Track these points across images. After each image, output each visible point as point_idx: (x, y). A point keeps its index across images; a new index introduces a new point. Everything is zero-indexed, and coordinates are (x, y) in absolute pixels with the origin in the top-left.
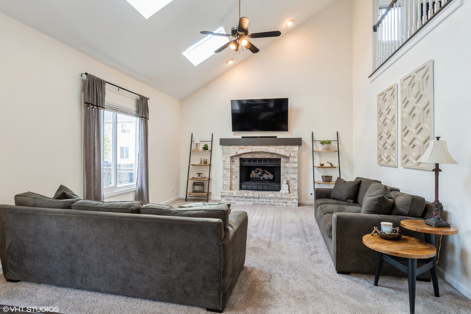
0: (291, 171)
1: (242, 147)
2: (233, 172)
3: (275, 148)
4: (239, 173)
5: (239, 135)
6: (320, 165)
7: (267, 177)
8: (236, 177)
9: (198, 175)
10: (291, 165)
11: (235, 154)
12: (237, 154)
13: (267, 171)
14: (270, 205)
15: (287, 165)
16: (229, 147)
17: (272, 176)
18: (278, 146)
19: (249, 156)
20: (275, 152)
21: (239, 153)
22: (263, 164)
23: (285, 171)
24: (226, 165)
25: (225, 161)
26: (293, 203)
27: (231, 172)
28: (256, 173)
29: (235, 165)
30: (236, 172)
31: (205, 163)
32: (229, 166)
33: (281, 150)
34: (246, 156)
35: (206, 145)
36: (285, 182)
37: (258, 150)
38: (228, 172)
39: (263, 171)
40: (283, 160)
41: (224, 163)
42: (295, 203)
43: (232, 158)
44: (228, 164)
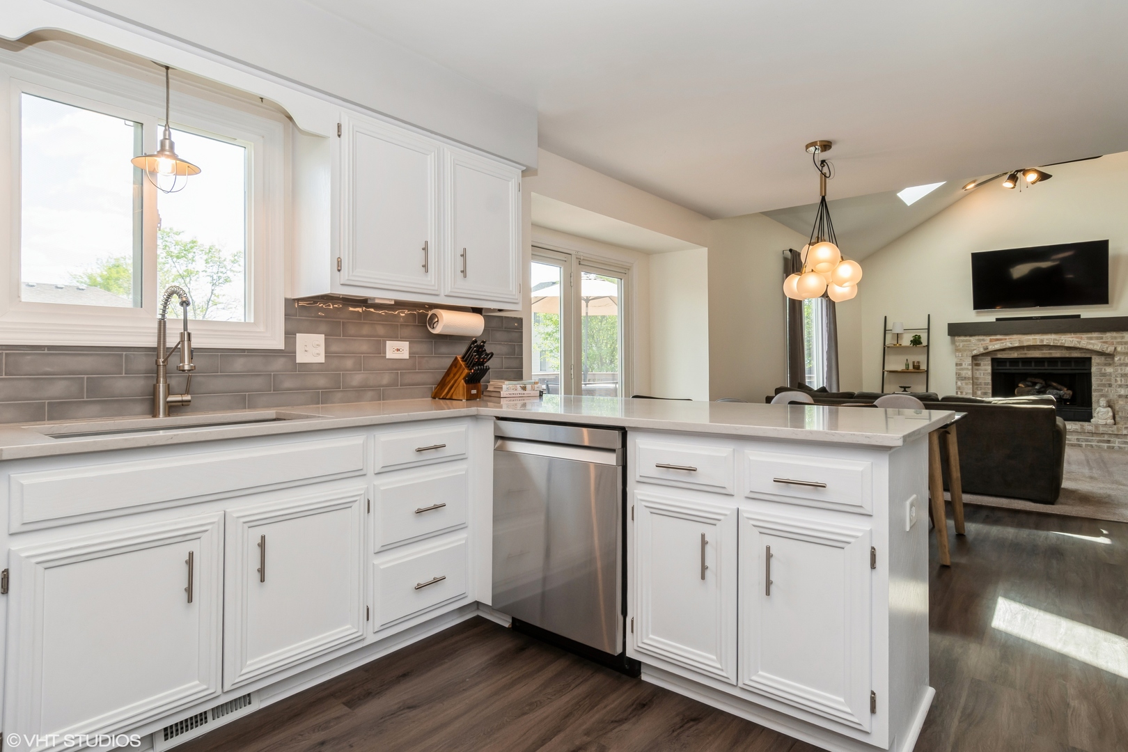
0: (1119, 381)
1: (999, 337)
2: (978, 385)
3: (1077, 337)
4: (990, 387)
5: (989, 317)
7: (1057, 394)
9: (903, 389)
10: (1119, 371)
11: (982, 350)
12: (987, 351)
13: (1055, 382)
15: (1109, 370)
16: (968, 338)
17: (1070, 392)
18: (1084, 334)
19: (1015, 355)
20: (1078, 346)
21: (991, 348)
22: (1046, 368)
23: (1103, 382)
24: (961, 372)
25: (961, 365)
26: (1126, 443)
27: (973, 384)
28: (1029, 386)
29: (982, 372)
30: (983, 384)
31: (917, 367)
32: (970, 373)
33: (1093, 341)
34: (1005, 354)
35: (916, 335)
36: (1103, 402)
37: (1036, 342)
38: (967, 384)
39: (1046, 383)
40: (1096, 360)
41: (959, 367)
43: (975, 357)
44: (967, 369)
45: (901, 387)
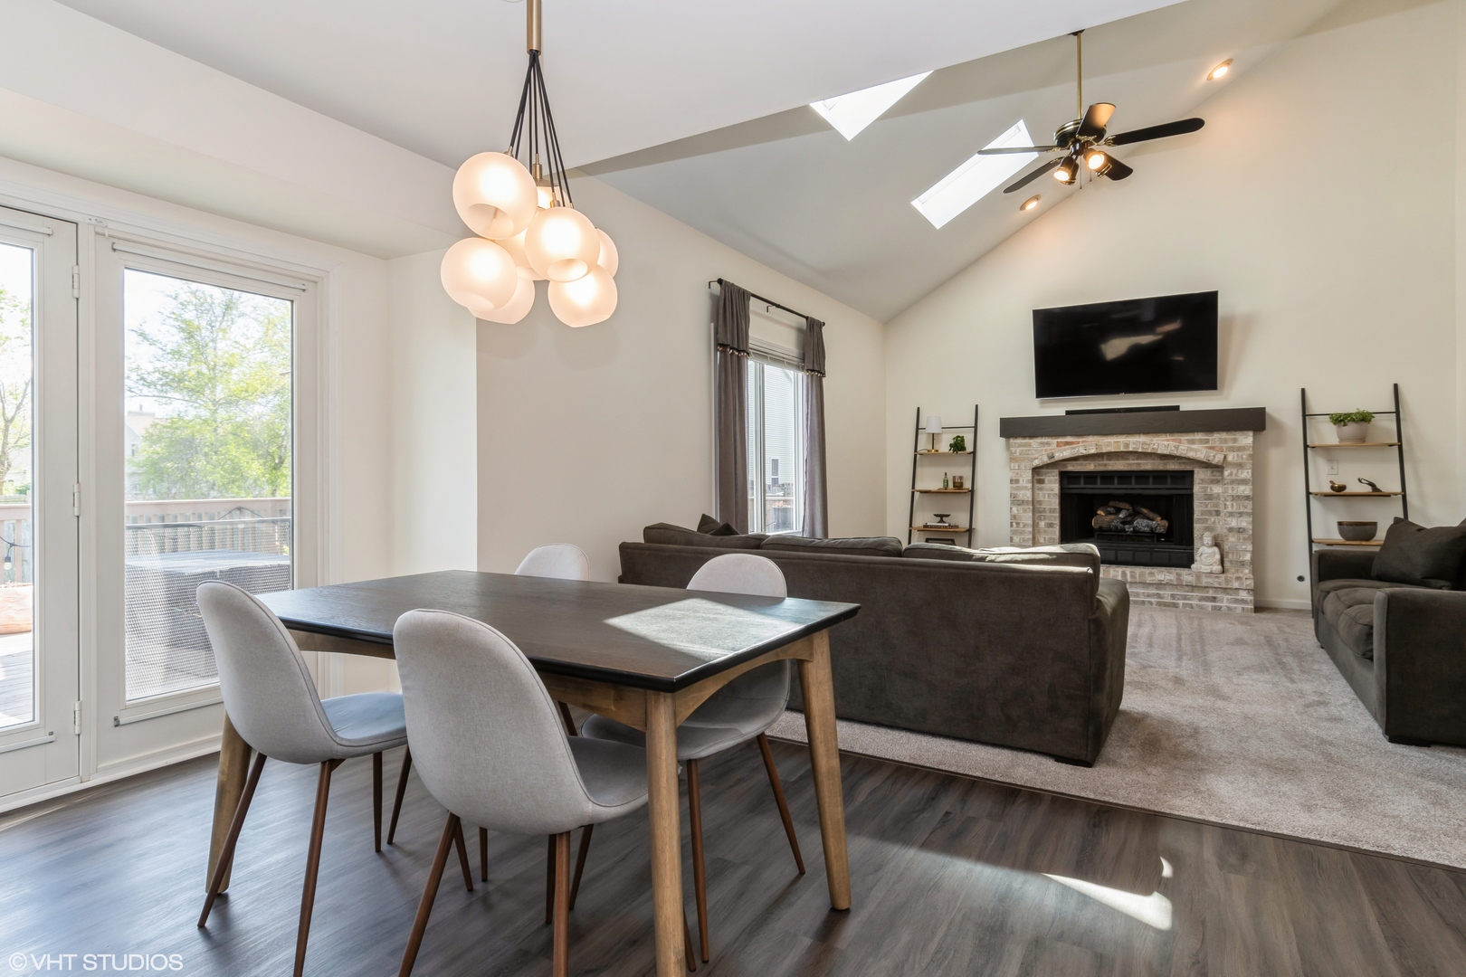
0: (1230, 507)
1: (1069, 439)
2: (1040, 512)
3: (1174, 440)
4: (1057, 515)
5: (1057, 408)
6: (1332, 488)
7: (1147, 526)
8: (1050, 525)
9: (939, 518)
10: (1230, 491)
11: (1046, 460)
12: (1053, 460)
13: (1147, 507)
14: (1159, 604)
15: (1217, 489)
16: (1027, 441)
17: (1165, 523)
18: (1184, 434)
19: (1091, 467)
20: (1175, 453)
21: (1059, 456)
22: (1134, 487)
23: (1209, 508)
24: (1018, 493)
25: (1017, 481)
26: (1237, 601)
27: (1034, 511)
28: (1111, 514)
29: (1046, 492)
30: (1048, 511)
31: (958, 485)
32: (1029, 494)
33: (1194, 446)
34: (1079, 465)
35: (958, 437)
36: (1208, 539)
37: (1119, 447)
38: (1025, 511)
39: (1134, 510)
40: (1199, 475)
41: (1014, 485)
42: (1243, 601)
43: (1036, 470)
44: (1026, 488)
45: (936, 515)
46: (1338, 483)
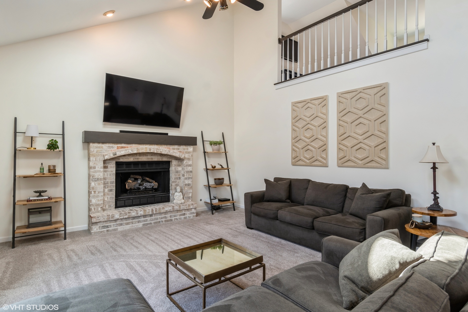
0: (186, 175)
1: (123, 145)
2: (107, 184)
3: (168, 148)
4: (114, 184)
5: (115, 128)
6: (212, 167)
7: (150, 186)
8: (111, 190)
9: (38, 194)
10: (186, 170)
11: (112, 156)
12: (116, 156)
14: (166, 221)
15: (180, 169)
16: (100, 145)
17: (157, 184)
18: (171, 146)
20: (169, 154)
21: (119, 154)
23: (177, 176)
24: (94, 174)
25: (93, 168)
26: (191, 213)
27: (104, 183)
28: (134, 181)
29: (109, 173)
30: (109, 183)
31: (52, 171)
32: (101, 174)
33: (175, 151)
35: (52, 140)
36: (178, 189)
37: (147, 150)
38: (99, 184)
39: (143, 179)
40: (174, 163)
42: (193, 213)
43: (105, 161)
44: (100, 171)
45: (36, 192)
46: (214, 165)
